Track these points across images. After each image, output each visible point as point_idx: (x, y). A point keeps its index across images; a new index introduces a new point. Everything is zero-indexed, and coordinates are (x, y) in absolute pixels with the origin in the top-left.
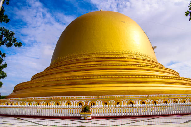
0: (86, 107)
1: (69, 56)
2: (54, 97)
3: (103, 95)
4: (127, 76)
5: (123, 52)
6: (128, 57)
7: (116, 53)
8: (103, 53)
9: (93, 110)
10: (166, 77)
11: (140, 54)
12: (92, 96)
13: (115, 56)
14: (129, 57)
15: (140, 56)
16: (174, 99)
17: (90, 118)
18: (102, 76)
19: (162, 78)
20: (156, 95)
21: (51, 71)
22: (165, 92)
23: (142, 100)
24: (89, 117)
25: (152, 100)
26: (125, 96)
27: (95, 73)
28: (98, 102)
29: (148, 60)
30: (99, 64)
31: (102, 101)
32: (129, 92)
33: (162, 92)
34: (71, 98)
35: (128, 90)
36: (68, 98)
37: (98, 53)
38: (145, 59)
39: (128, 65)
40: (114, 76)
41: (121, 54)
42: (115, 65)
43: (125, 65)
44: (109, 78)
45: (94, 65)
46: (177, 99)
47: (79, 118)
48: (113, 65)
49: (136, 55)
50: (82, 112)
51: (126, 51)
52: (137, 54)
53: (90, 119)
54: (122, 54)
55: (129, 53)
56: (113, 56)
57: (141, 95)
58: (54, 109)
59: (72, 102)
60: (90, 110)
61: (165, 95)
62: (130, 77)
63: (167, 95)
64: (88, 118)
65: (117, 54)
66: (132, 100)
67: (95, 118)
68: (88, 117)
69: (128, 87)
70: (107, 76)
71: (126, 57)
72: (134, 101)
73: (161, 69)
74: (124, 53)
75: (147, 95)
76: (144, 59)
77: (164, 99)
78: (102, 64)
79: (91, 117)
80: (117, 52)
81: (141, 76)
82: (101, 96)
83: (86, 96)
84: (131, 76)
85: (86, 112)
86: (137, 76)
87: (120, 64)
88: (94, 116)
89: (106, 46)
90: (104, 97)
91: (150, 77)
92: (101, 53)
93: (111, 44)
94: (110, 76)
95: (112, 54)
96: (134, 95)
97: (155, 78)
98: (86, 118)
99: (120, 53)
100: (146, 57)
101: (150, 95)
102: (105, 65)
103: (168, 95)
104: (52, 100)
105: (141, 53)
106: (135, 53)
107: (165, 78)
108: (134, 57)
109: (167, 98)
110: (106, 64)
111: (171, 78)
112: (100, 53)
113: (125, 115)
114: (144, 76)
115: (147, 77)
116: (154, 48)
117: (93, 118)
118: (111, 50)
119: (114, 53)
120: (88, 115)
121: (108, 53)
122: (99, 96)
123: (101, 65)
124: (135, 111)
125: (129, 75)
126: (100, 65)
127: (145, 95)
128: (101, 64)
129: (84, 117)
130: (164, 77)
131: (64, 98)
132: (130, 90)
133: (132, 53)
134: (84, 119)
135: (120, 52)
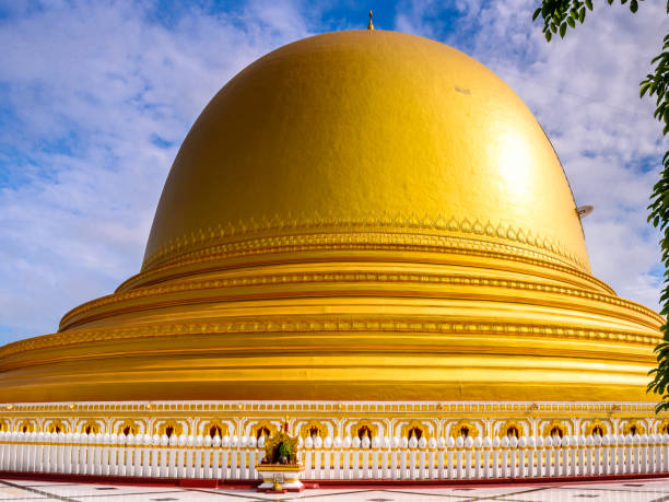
0: (281, 443)
1: (222, 233)
2: (157, 403)
3: (357, 399)
4: (460, 327)
5: (453, 224)
6: (470, 246)
7: (424, 227)
8: (368, 225)
9: (309, 454)
10: (611, 336)
11: (521, 236)
12: (309, 403)
13: (416, 242)
14: (476, 247)
15: (521, 245)
16: (630, 419)
17: (298, 485)
18: (359, 321)
19: (597, 338)
20: (564, 404)
21: (145, 293)
22: (599, 391)
23: (508, 421)
24: (291, 480)
25: (544, 423)
26: (443, 403)
27: (329, 310)
28: (335, 426)
29: (554, 261)
30: (350, 273)
31: (351, 424)
32: (460, 389)
33: (590, 392)
34: (227, 406)
35: (457, 382)
36: (213, 406)
37: (346, 224)
38: (541, 257)
39: (467, 281)
40: (404, 326)
41: (441, 233)
42: (413, 278)
43: (457, 280)
44: (385, 331)
45: (329, 274)
46: (643, 419)
47: (253, 485)
48: (406, 278)
49: (506, 242)
50: (263, 462)
51: (466, 220)
52: (512, 235)
53: (296, 490)
54: (447, 233)
55: (477, 228)
56: (409, 241)
57: (505, 403)
58: (156, 451)
59: (229, 423)
60: (299, 455)
61: (599, 403)
62: (469, 332)
63: (605, 404)
64: (289, 485)
65: (427, 231)
66: (468, 421)
67: (315, 486)
68: (286, 480)
69: (458, 372)
70: (376, 325)
71: (462, 246)
72: (477, 424)
73: (599, 300)
74: (456, 230)
75: (528, 404)
76: (536, 256)
77: (593, 420)
78: (360, 273)
79: (302, 481)
80: (428, 222)
81: (512, 329)
82: (347, 403)
83: (288, 403)
84: (473, 328)
85: (281, 462)
86: (499, 328)
87: (435, 276)
88: (313, 477)
89: (381, 197)
90: (358, 407)
91: (549, 331)
92: (360, 224)
93: (405, 187)
94: (390, 326)
95: (405, 230)
96: (477, 403)
97: (567, 336)
98: (279, 487)
99: (438, 228)
100: (544, 251)
101: (539, 403)
102: (373, 277)
103: (611, 404)
104: (149, 415)
105: (526, 232)
106: (501, 232)
107: (607, 339)
108: (496, 250)
109: (604, 415)
110: (377, 274)
111: (630, 338)
112: (354, 224)
113: (435, 475)
114: (525, 330)
115: (536, 330)
116: (580, 212)
117: (308, 484)
118: (402, 212)
119: (416, 227)
120: (288, 475)
121: (388, 225)
122: (342, 403)
123: (355, 277)
124: (472, 462)
125: (466, 323)
126: (352, 277)
127: (520, 403)
128: (355, 273)
129: (273, 480)
130: (602, 335)
131: (200, 407)
132: (464, 383)
133: (490, 230)
134: (272, 490)
135: (441, 223)
